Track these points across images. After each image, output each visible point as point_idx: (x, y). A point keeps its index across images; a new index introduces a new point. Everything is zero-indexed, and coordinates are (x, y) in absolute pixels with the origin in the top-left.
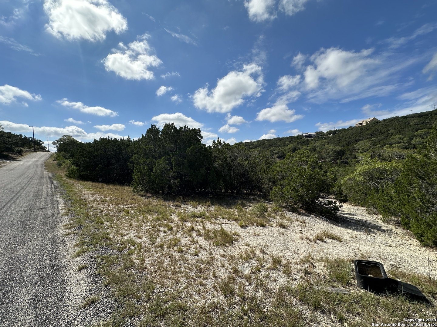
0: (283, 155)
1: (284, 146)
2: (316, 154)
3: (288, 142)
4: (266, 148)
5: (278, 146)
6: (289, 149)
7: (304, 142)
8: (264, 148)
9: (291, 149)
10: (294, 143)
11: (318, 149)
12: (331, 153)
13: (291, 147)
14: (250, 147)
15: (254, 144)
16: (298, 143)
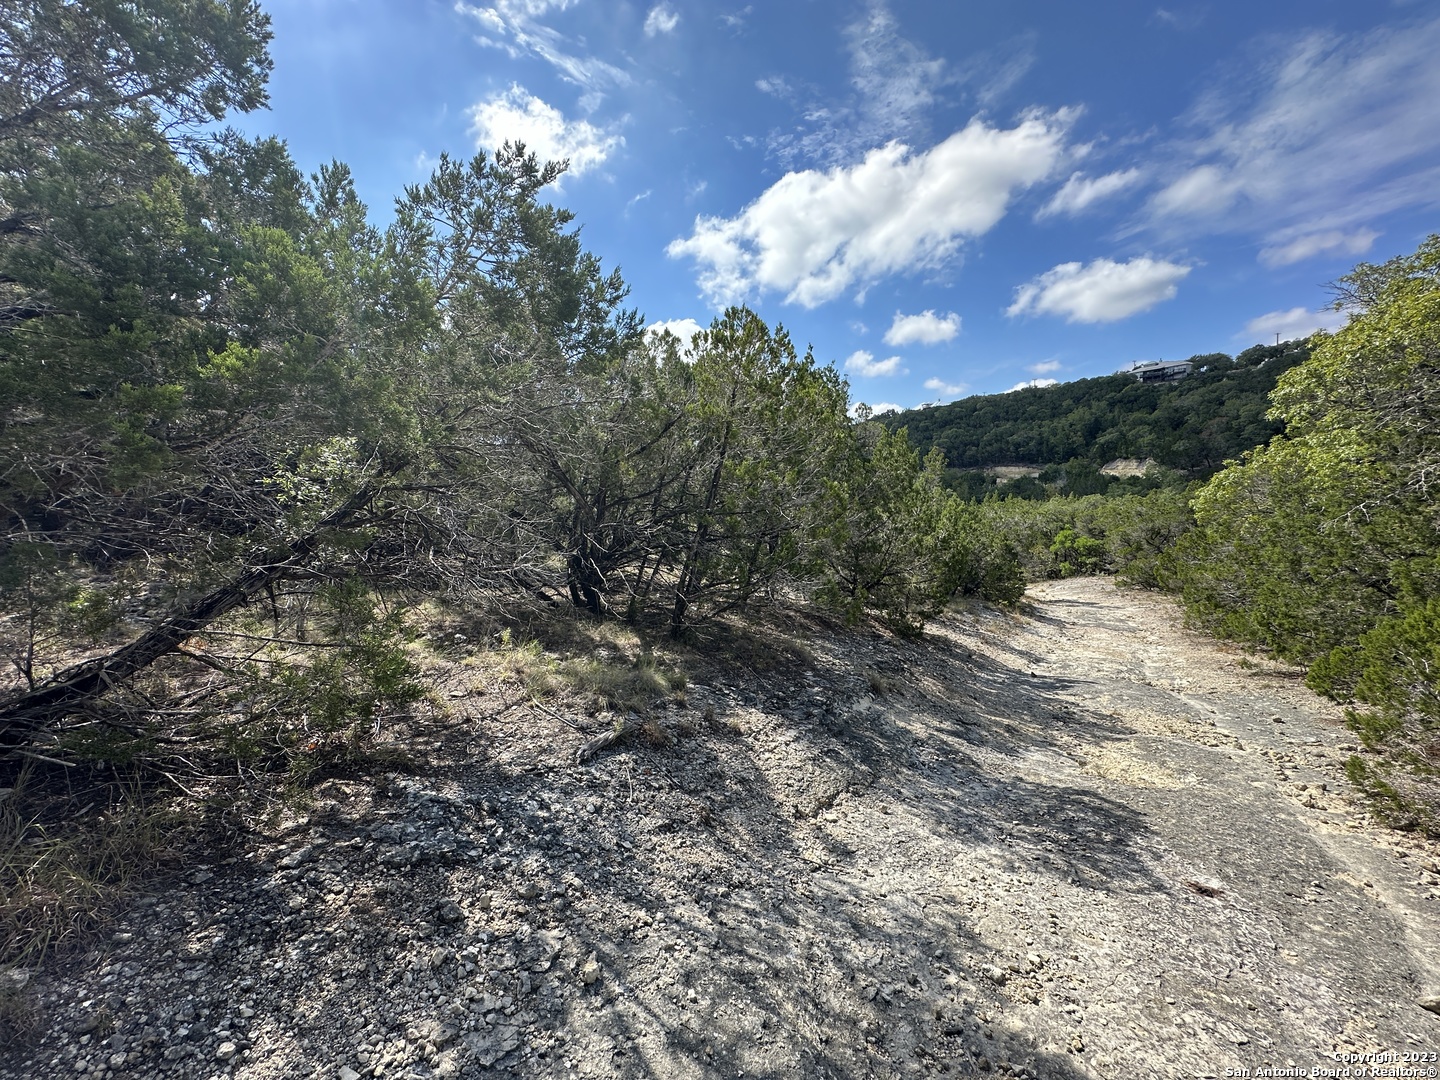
0: (1044, 448)
1: (1053, 416)
2: (1181, 438)
3: (1071, 402)
4: (981, 426)
5: (1026, 420)
6: (1071, 425)
7: (1140, 397)
8: (975, 427)
9: (1078, 427)
10: (1094, 404)
11: (1192, 419)
12: (1250, 428)
13: (1081, 420)
14: (921, 424)
15: (937, 414)
16: (1112, 405)
